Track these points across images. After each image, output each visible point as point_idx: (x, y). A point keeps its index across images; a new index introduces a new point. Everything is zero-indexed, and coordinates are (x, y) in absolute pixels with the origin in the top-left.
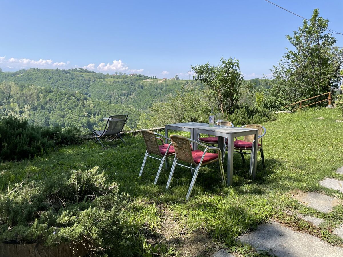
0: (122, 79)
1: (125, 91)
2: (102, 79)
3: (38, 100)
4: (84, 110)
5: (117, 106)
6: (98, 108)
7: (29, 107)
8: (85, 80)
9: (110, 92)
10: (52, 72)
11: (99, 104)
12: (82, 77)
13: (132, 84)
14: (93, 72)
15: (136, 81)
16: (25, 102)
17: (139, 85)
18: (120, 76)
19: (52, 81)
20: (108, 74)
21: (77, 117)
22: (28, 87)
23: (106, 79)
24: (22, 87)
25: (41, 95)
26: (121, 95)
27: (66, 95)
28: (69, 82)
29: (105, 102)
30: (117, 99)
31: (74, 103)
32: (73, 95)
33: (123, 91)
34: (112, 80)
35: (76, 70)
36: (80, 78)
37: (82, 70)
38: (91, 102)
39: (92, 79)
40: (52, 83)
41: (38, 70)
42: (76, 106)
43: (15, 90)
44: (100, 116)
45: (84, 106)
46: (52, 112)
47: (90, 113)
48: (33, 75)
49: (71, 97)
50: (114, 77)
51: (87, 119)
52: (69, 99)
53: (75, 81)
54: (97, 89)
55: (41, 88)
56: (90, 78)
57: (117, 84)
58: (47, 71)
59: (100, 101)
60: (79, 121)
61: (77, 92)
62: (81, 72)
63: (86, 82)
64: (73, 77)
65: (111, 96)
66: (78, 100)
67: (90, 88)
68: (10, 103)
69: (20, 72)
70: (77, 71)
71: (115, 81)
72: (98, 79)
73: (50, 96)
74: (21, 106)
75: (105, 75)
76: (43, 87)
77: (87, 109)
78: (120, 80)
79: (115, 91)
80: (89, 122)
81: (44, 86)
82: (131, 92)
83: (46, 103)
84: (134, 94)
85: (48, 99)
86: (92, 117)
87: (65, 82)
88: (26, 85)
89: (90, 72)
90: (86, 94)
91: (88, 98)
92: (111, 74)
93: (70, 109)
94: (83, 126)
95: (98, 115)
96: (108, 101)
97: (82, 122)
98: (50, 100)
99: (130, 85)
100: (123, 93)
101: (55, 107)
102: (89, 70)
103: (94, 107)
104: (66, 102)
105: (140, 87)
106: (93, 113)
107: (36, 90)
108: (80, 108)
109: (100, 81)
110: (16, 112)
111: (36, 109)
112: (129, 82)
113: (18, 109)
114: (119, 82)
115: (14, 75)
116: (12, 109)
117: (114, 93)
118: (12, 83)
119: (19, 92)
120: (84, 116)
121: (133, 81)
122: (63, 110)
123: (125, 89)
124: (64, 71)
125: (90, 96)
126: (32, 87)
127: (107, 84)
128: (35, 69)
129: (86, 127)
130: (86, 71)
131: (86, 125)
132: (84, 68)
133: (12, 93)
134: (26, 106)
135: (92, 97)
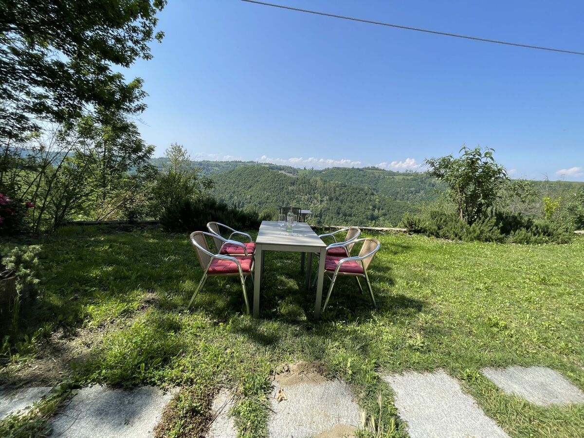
0: (412, 177)
1: (413, 189)
2: (391, 177)
3: (335, 193)
4: (370, 204)
5: (402, 203)
6: (383, 203)
7: (327, 197)
8: (375, 177)
9: (397, 189)
10: (349, 170)
11: (384, 200)
12: (373, 174)
13: (422, 182)
14: (384, 170)
15: (427, 180)
16: (325, 194)
17: (430, 183)
18: (409, 174)
19: (348, 177)
20: (398, 172)
21: (363, 209)
22: (329, 182)
23: (395, 177)
24: (325, 182)
25: (337, 189)
26: (408, 193)
27: (356, 189)
28: (361, 179)
29: (390, 198)
30: (403, 196)
31: (362, 197)
32: (362, 190)
33: (411, 189)
34: (401, 177)
35: (368, 169)
36: (371, 175)
37: (374, 168)
38: (377, 197)
39: (382, 176)
40: (348, 179)
41: (338, 168)
42: (363, 200)
43: (320, 183)
44: (384, 211)
45: (370, 201)
46: (343, 203)
47: (374, 207)
48: (334, 172)
49: (361, 192)
50: (404, 174)
51: (371, 212)
52: (359, 193)
53: (366, 178)
54: (385, 186)
55: (338, 183)
56: (380, 175)
57: (406, 181)
58: (344, 169)
59: (386, 197)
60: (364, 213)
61: (366, 187)
62: (372, 169)
63: (376, 179)
64: (365, 174)
65: (398, 193)
66: (366, 194)
67: (379, 184)
68: (315, 193)
69: (325, 170)
70: (370, 169)
71: (404, 179)
72: (388, 177)
73: (344, 189)
74: (322, 197)
75: (395, 173)
76: (340, 183)
77: (373, 203)
78: (409, 178)
79: (402, 188)
80: (372, 215)
81: (341, 181)
82: (420, 190)
83: (340, 195)
84: (422, 192)
85: (342, 192)
86: (376, 211)
87: (358, 178)
88: (328, 180)
89: (381, 170)
90: (374, 189)
91: (375, 193)
92: (400, 172)
93: (358, 202)
94: (367, 218)
95: (382, 209)
96: (394, 197)
97: (366, 215)
98: (344, 193)
99: (420, 183)
100: (411, 191)
101: (346, 200)
102: (380, 168)
103: (379, 202)
104: (356, 196)
105: (431, 185)
106: (378, 207)
107: (334, 185)
108: (367, 202)
109: (389, 178)
110: (318, 201)
111: (332, 200)
112: (419, 180)
113: (319, 198)
114: (408, 180)
115: (321, 172)
116: (316, 199)
117: (401, 190)
118: (318, 178)
119: (322, 186)
120: (369, 209)
121: (423, 179)
122: (352, 202)
123: (413, 186)
124: (358, 169)
125: (377, 192)
126: (332, 182)
127: (396, 181)
128: (336, 168)
129: (369, 220)
130: (377, 169)
131: (369, 217)
132: (376, 166)
133: (317, 186)
134: (325, 197)
135: (379, 193)
